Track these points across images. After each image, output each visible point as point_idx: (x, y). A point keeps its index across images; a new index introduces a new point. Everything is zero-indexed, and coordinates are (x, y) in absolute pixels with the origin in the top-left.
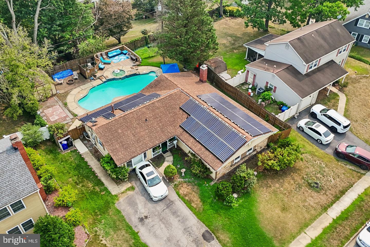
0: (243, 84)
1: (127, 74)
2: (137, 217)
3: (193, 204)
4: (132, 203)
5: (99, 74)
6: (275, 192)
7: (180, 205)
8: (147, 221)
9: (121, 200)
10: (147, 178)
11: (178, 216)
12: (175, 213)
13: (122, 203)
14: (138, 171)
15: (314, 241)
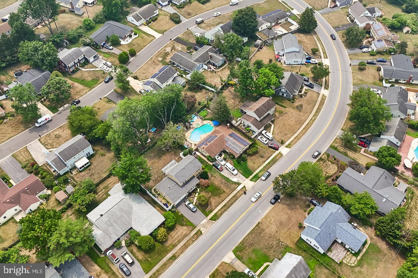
0: (240, 124)
1: (201, 125)
5: (191, 127)
6: (252, 159)
10: (220, 160)
14: (217, 159)
15: (261, 170)
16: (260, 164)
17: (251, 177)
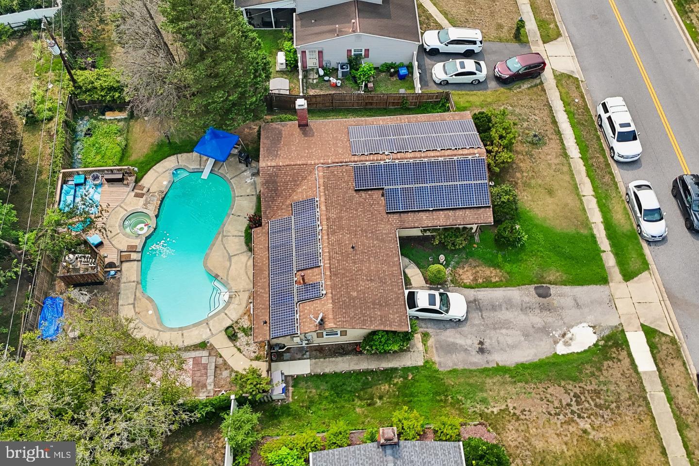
1: (152, 213)
2: (474, 353)
3: (494, 280)
4: (449, 348)
5: (111, 256)
7: (485, 295)
8: (487, 345)
9: (436, 359)
10: (437, 307)
11: (500, 306)
12: (494, 308)
13: (442, 360)
14: (412, 312)
15: (597, 196)
16: (567, 178)
17: (610, 260)
